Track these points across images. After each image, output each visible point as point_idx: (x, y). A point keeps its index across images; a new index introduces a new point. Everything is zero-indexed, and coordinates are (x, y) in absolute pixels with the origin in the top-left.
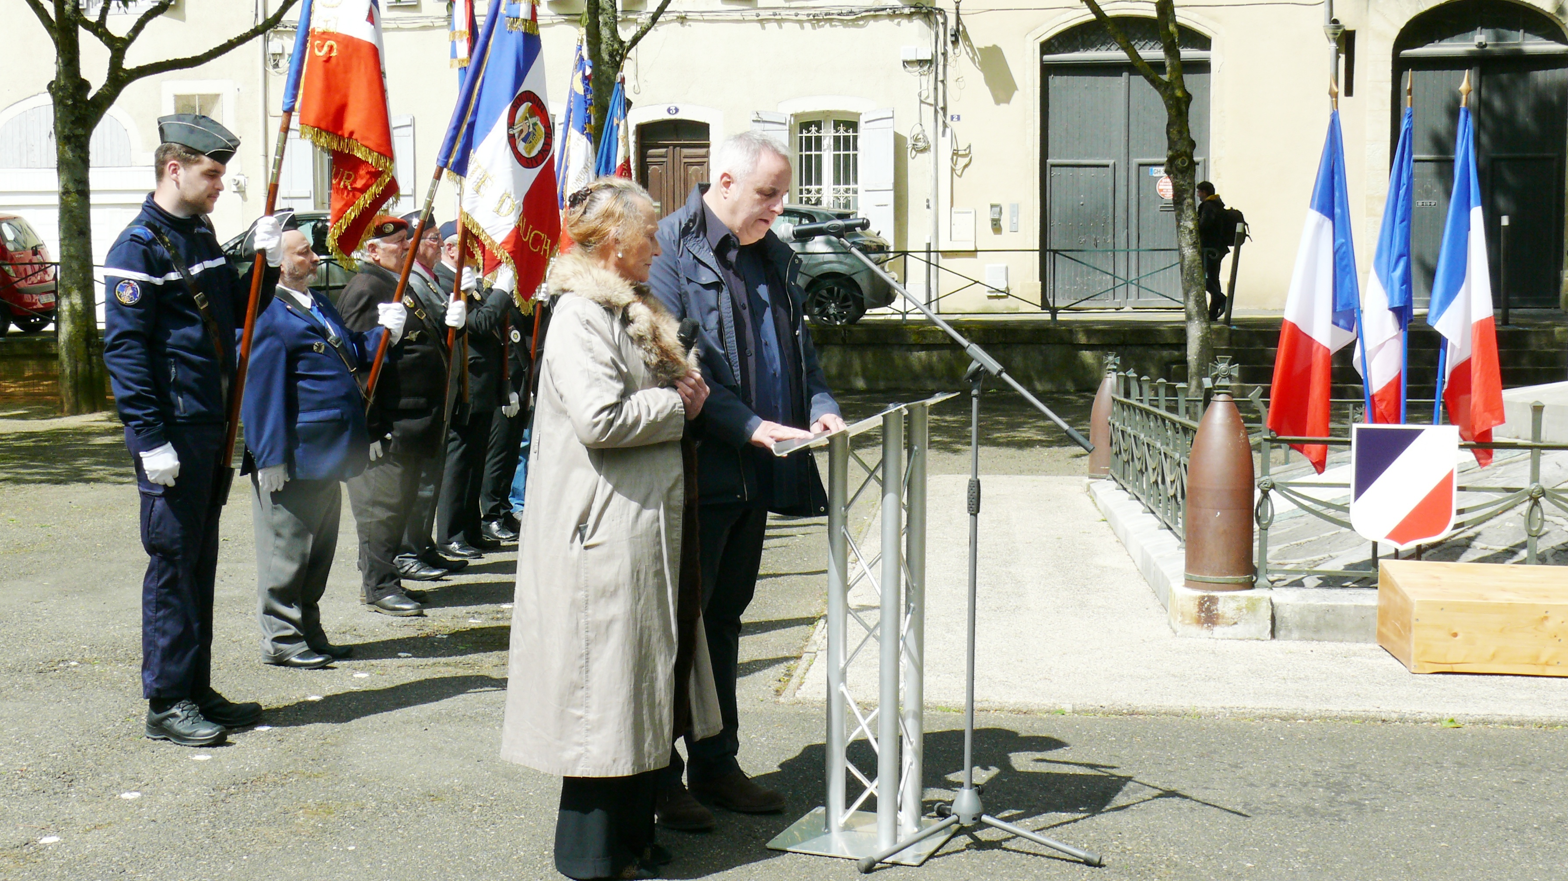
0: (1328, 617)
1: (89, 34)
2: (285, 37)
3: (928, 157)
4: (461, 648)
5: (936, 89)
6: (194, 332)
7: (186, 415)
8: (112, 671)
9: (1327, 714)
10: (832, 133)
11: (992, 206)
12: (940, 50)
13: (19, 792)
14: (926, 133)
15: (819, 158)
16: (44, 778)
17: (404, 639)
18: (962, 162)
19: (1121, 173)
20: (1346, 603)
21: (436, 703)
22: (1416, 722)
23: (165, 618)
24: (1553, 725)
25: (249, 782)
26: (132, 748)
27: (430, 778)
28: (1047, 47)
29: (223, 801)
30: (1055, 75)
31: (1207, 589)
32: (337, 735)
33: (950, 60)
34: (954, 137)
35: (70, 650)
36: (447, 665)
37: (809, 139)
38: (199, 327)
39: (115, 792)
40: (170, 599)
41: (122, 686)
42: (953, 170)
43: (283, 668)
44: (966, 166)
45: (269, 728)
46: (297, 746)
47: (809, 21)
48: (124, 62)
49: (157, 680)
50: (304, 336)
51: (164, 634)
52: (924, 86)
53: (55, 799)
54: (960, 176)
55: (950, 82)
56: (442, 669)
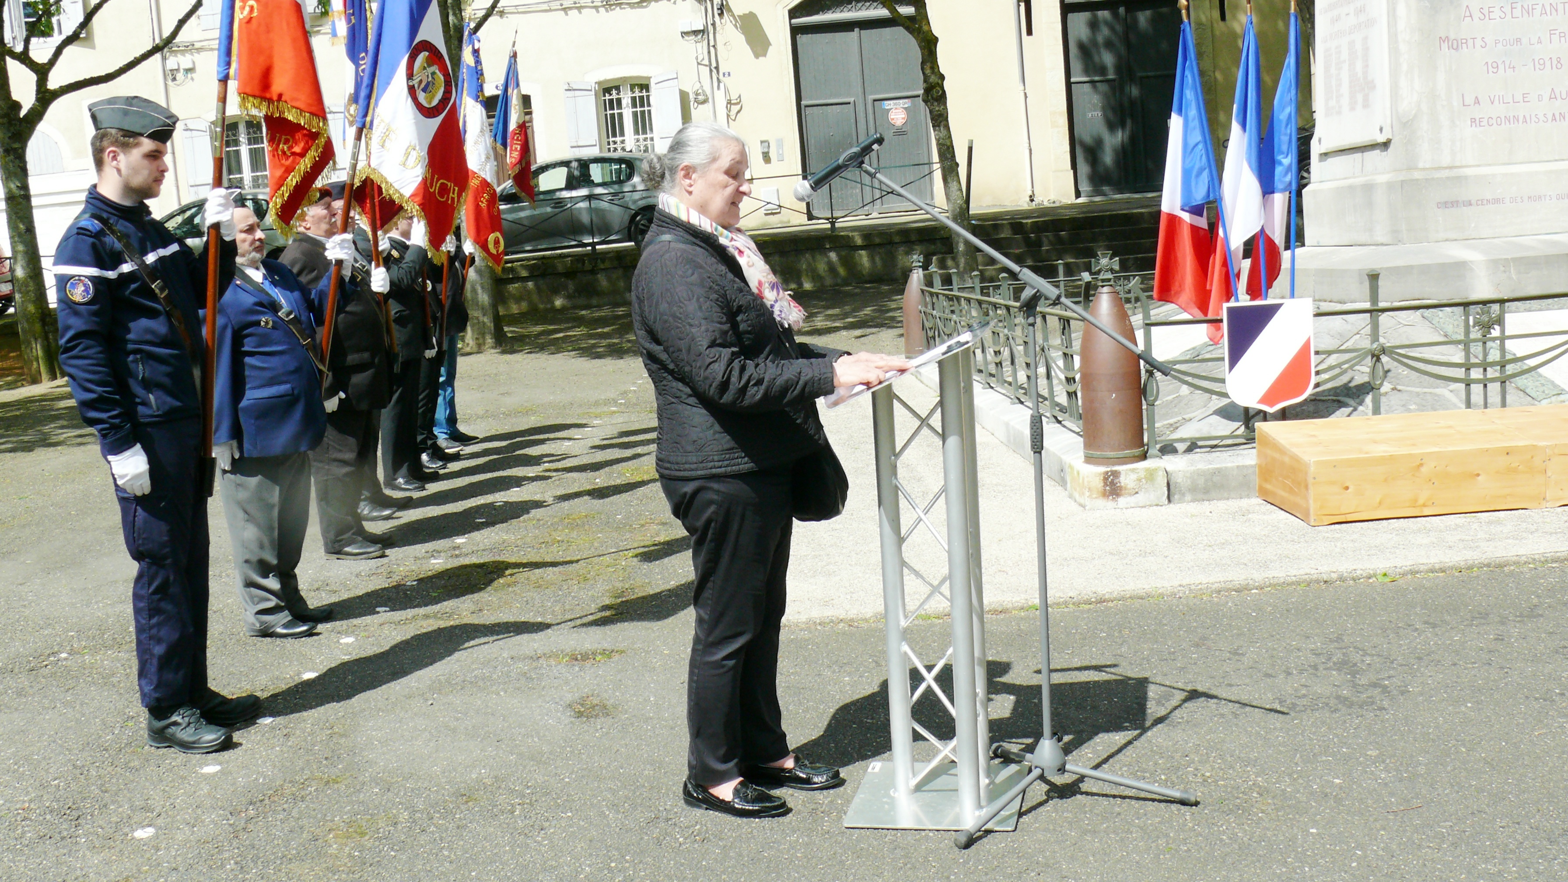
0: (1215, 479)
1: (17, 63)
2: (179, 55)
3: (708, 107)
4: (434, 594)
5: (709, 52)
6: (159, 326)
7: (160, 413)
8: (102, 661)
9: (1276, 581)
10: (630, 94)
11: (762, 142)
12: (710, 22)
13: (23, 840)
14: (704, 88)
15: (620, 115)
16: (48, 817)
17: (377, 591)
18: (735, 109)
19: (860, 108)
20: (1229, 465)
21: (431, 668)
22: (1354, 579)
23: (159, 625)
24: (1470, 568)
25: (267, 798)
26: (136, 763)
27: (455, 770)
28: (794, 13)
29: (244, 829)
30: (802, 34)
31: (1107, 464)
32: (343, 721)
33: (718, 29)
34: (727, 90)
35: (58, 639)
36: (426, 617)
37: (611, 101)
38: (162, 319)
39: (126, 830)
40: (163, 605)
41: (114, 680)
42: (728, 116)
43: (269, 639)
44: (739, 112)
45: (271, 719)
46: (305, 740)
47: (603, 6)
48: (48, 83)
49: (155, 689)
50: (251, 312)
51: (159, 641)
52: (700, 51)
53: (64, 848)
54: (734, 120)
55: (719, 47)
56: (425, 623)
